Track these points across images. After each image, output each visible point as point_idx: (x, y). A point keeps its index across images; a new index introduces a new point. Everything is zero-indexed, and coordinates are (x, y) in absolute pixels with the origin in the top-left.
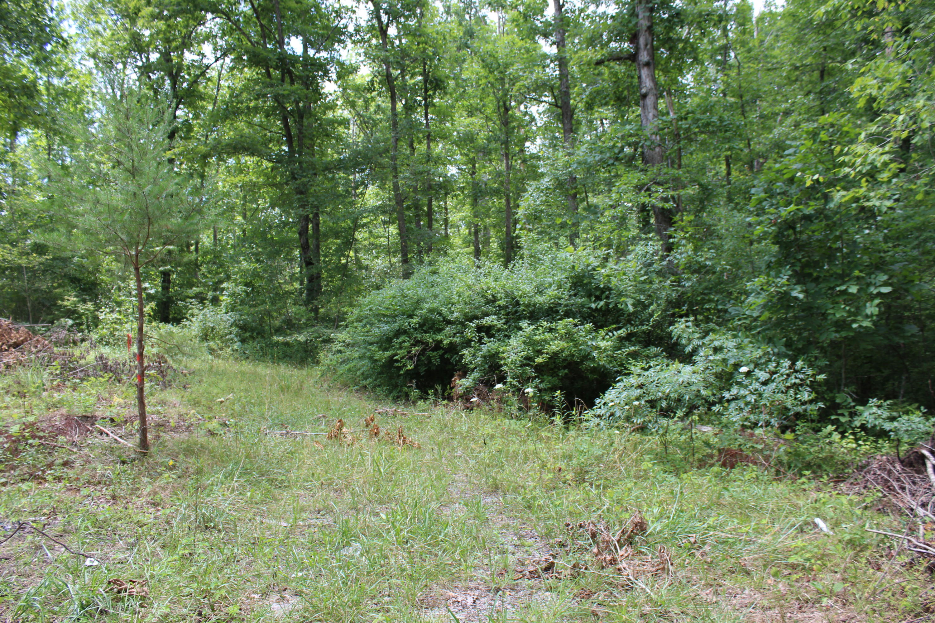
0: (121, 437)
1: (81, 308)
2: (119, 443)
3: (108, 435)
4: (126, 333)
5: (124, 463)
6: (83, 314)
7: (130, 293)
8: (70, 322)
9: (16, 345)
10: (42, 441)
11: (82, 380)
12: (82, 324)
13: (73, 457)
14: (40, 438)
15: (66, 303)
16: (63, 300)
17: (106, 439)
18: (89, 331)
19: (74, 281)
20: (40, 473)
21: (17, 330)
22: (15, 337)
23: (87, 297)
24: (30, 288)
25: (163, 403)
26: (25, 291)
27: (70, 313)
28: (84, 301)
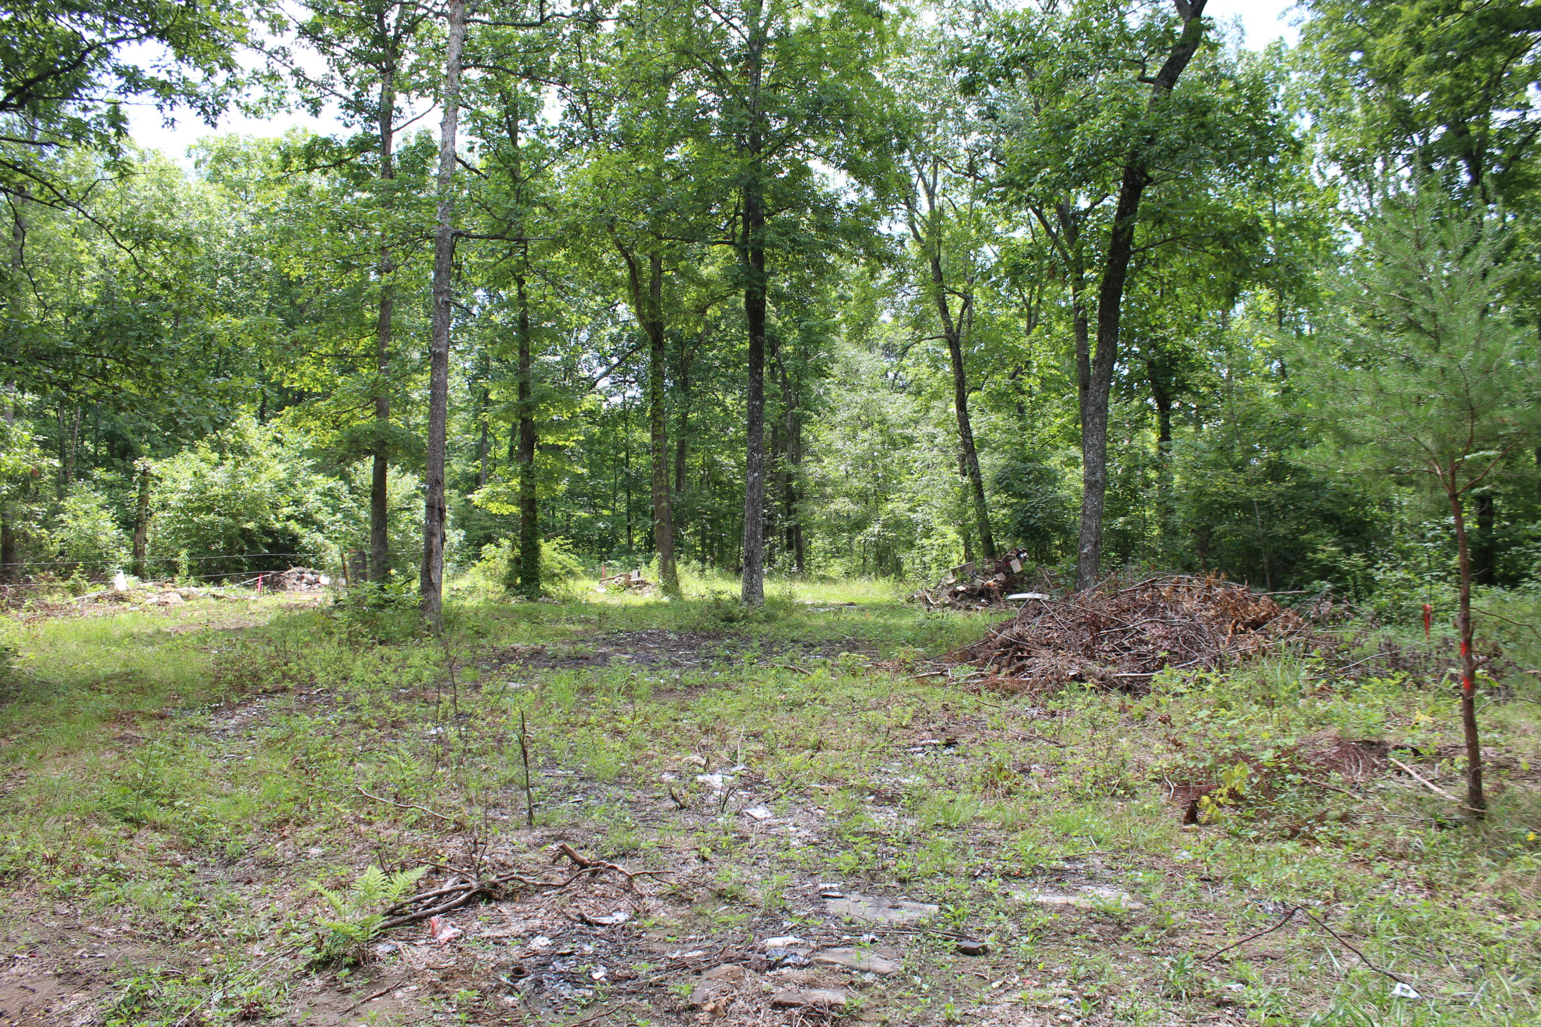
0: (1432, 781)
1: (1344, 563)
2: (1430, 791)
3: (1410, 776)
4: (1419, 602)
5: (1441, 826)
6: (1348, 573)
7: (1423, 536)
8: (1328, 586)
9: (1256, 625)
10: (1306, 778)
11: (1358, 681)
12: (1346, 589)
13: (1355, 808)
14: (1303, 773)
15: (1320, 556)
16: (1315, 551)
17: (1408, 783)
18: (1359, 601)
19: (1330, 518)
20: (1306, 829)
21: (1256, 601)
22: (1254, 611)
23: (1353, 546)
24: (1265, 535)
25: (1502, 727)
26: (1258, 539)
27: (1326, 572)
28: (1348, 552)
